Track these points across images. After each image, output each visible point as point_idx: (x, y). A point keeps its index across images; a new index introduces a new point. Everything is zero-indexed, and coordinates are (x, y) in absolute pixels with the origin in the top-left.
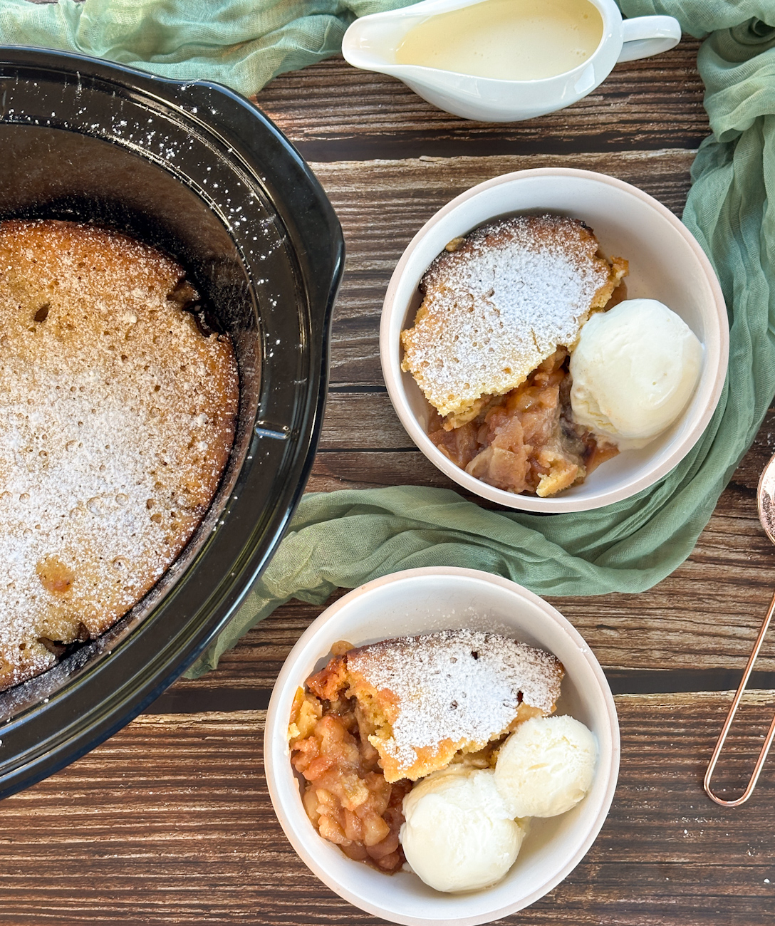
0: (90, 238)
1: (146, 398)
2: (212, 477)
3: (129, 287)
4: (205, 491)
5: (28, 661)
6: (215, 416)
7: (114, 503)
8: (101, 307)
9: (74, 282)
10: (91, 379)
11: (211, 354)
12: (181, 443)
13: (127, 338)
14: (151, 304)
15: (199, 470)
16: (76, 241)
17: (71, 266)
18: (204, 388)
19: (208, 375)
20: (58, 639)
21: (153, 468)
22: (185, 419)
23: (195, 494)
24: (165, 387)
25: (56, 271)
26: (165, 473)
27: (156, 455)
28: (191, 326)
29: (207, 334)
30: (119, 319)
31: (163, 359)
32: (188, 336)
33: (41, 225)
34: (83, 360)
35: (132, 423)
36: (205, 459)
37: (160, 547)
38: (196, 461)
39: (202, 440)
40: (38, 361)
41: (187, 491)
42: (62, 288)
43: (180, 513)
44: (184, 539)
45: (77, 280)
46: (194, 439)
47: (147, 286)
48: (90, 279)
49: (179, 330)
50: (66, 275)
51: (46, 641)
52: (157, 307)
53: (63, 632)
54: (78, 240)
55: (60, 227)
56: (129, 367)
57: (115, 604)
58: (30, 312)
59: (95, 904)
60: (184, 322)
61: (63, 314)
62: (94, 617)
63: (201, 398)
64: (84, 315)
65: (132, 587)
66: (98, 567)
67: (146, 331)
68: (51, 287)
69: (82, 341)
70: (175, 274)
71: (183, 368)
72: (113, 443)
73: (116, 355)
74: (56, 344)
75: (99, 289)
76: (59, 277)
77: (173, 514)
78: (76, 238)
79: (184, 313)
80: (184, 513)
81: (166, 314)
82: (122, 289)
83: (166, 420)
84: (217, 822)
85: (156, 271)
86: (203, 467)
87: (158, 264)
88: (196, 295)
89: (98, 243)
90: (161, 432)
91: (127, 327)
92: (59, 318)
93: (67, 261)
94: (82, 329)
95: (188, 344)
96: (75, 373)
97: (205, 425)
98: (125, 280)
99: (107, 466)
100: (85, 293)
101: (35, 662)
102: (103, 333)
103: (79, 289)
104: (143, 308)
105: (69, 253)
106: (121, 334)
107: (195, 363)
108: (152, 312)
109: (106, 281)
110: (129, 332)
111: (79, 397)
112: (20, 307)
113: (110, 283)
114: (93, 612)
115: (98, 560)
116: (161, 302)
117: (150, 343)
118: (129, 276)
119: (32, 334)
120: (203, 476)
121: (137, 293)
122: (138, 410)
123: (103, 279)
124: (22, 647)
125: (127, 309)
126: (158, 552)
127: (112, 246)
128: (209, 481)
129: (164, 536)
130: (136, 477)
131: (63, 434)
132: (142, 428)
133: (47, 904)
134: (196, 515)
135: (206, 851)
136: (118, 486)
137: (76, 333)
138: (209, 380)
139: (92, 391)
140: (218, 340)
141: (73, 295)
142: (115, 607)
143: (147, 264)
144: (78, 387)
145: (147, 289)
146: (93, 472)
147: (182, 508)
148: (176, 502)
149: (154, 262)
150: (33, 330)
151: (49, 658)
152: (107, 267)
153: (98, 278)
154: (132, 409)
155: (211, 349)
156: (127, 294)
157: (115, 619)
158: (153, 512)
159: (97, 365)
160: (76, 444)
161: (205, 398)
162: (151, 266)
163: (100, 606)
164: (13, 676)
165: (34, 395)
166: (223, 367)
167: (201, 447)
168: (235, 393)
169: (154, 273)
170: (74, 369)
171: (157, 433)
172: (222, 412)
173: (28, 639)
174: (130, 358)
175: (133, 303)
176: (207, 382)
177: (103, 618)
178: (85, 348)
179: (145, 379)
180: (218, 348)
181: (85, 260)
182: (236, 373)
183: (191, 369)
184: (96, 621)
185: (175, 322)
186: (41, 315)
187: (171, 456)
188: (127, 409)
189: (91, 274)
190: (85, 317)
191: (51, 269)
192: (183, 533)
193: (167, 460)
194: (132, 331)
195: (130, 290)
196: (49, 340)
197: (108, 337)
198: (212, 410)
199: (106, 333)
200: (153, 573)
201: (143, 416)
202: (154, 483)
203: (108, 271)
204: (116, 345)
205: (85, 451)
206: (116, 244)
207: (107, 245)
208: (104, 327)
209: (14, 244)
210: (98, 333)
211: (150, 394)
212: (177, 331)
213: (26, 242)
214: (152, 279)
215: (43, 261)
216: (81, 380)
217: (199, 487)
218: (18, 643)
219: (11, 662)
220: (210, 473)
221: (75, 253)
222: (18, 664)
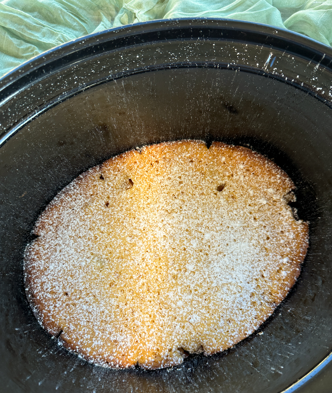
0: (257, 158)
1: (261, 241)
2: (285, 291)
3: (267, 186)
4: (280, 297)
5: (170, 358)
6: (293, 260)
7: (235, 290)
8: (251, 192)
9: (241, 177)
10: (238, 225)
11: (299, 229)
12: (274, 269)
13: (259, 210)
14: (275, 197)
15: (280, 285)
16: (249, 158)
17: (242, 169)
18: (290, 245)
19: (294, 239)
21: (257, 277)
22: (278, 257)
23: (274, 296)
24: (272, 239)
25: (234, 170)
26: (263, 282)
27: (260, 271)
28: (291, 213)
29: (297, 220)
30: (258, 200)
31: (273, 225)
32: (289, 218)
34: (236, 215)
35: (252, 252)
37: (253, 319)
38: (279, 280)
39: (284, 270)
40: (215, 209)
41: (270, 293)
42: (234, 179)
43: (265, 304)
44: (265, 319)
45: (243, 177)
46: (281, 269)
47: (276, 188)
48: (250, 178)
49: (285, 214)
50: (238, 173)
51: (183, 350)
52: (277, 199)
53: (191, 348)
54: (250, 158)
55: (243, 150)
56: (256, 224)
57: (223, 343)
58: (215, 186)
60: (288, 210)
61: (232, 190)
62: (210, 345)
63: (288, 249)
64: (242, 193)
65: (234, 336)
66: (220, 321)
67: (269, 210)
68: (229, 177)
69: (237, 206)
70: (291, 187)
71: (282, 232)
72: (240, 258)
73: (251, 217)
74: (225, 203)
75: (253, 184)
76: (234, 173)
77: (261, 304)
78: (250, 157)
79: (289, 206)
80: (267, 304)
81: (281, 204)
82: (264, 187)
83: (268, 255)
85: (283, 183)
86: (282, 284)
87: (285, 180)
88: (295, 199)
89: (260, 162)
90: (265, 260)
91: (260, 205)
92: (230, 192)
93: (242, 167)
94: (239, 200)
95: (288, 221)
96: (231, 220)
97: (287, 263)
98: (267, 183)
99: (235, 269)
100: (245, 184)
101: (174, 360)
102: (248, 205)
103: (242, 181)
104: (271, 198)
105: (243, 163)
106: (256, 208)
107: (289, 232)
108: (274, 201)
109: (257, 181)
111: (230, 232)
112: (212, 182)
113: (259, 182)
114: (211, 344)
115: (221, 317)
116: (280, 198)
117: (269, 215)
118: (269, 181)
119: (215, 196)
120: (281, 288)
121: (271, 190)
122: (257, 246)
123: (256, 180)
124: (170, 350)
125: (263, 197)
126: (252, 322)
127: (266, 165)
128: (283, 292)
129: (256, 314)
130: (248, 279)
132: (256, 255)
134: (272, 307)
136: (239, 281)
137: (236, 201)
138: (293, 242)
139: (236, 231)
140: (302, 224)
141: (239, 183)
142: (223, 345)
143: (280, 178)
144: (230, 226)
145: (276, 190)
146: (227, 270)
147: (266, 301)
148: (264, 298)
149: (283, 178)
150: (216, 194)
152: (260, 174)
153: (254, 178)
154: (253, 245)
155: (299, 227)
156: (265, 190)
157: (221, 350)
158: (252, 300)
159: (242, 219)
160: (222, 254)
161: (290, 250)
162: (282, 180)
163: (215, 342)
166: (302, 238)
167: (284, 274)
169: (282, 183)
170: (231, 218)
171: (262, 260)
172: (296, 259)
173: (174, 346)
174: (258, 220)
175: (266, 195)
176: (292, 242)
177: (215, 348)
178: (238, 209)
179: (263, 232)
180: (302, 227)
181: (251, 169)
182: (307, 242)
183: (286, 234)
184: (211, 348)
185: (284, 209)
186: (220, 188)
187: (267, 274)
188: (251, 244)
189: (251, 176)
190: (242, 195)
191: (232, 169)
192: (265, 315)
193: (265, 275)
194: (261, 208)
195: (268, 188)
196: (222, 201)
197: (249, 207)
198: (292, 257)
199: (250, 205)
200: (246, 332)
201: (258, 250)
202: (256, 285)
203: (260, 177)
204: (253, 212)
205: (226, 259)
206: (268, 165)
207: (264, 165)
208: (249, 202)
209: (218, 153)
210: (246, 204)
211: (264, 240)
212: (284, 214)
213: (223, 153)
214: (280, 186)
215: (229, 164)
216: (233, 224)
217: (278, 293)
218: (169, 347)
219: (162, 356)
220: (285, 288)
221: (247, 164)
222: (165, 358)
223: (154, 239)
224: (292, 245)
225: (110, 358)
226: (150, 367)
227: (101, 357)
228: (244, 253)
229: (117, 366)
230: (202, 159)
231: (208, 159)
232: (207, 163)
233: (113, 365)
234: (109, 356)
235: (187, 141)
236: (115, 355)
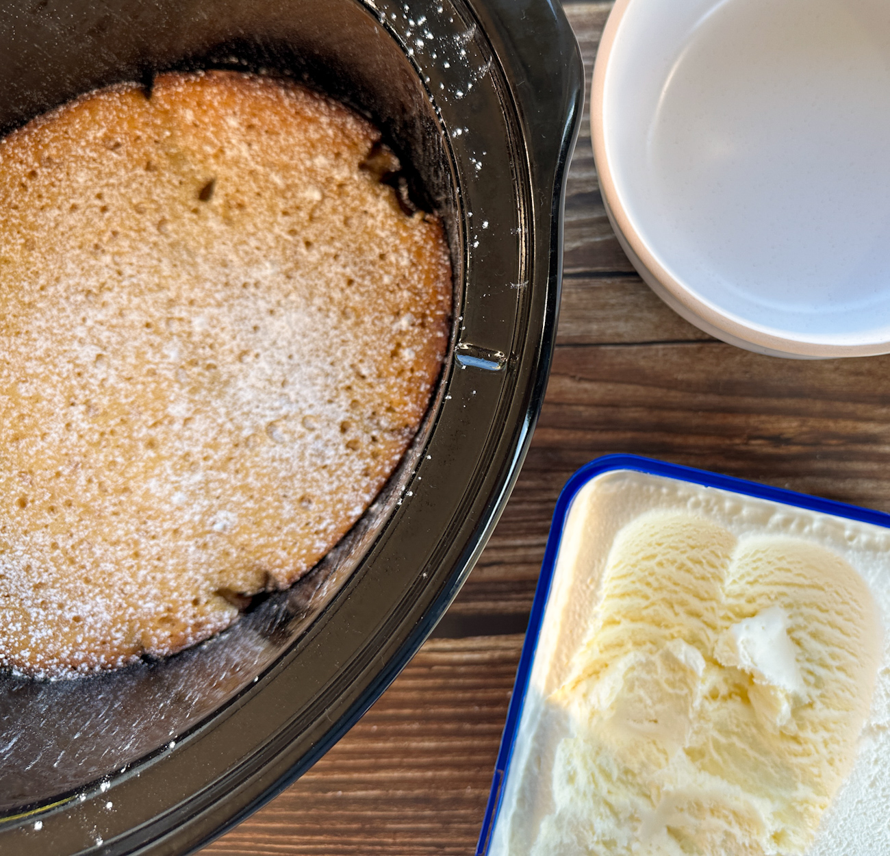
0: (259, 91)
1: (337, 295)
2: (421, 393)
3: (310, 154)
4: (413, 410)
5: (204, 618)
6: (424, 316)
7: (300, 428)
8: (277, 179)
9: (242, 149)
10: (268, 272)
11: (417, 238)
12: (382, 351)
13: (311, 219)
14: (339, 175)
15: (405, 384)
16: (242, 97)
17: (238, 129)
18: (409, 281)
19: (413, 264)
20: (240, 590)
21: (348, 383)
22: (387, 320)
23: (401, 413)
24: (359, 280)
25: (221, 136)
26: (363, 389)
27: (352, 366)
28: (390, 203)
29: (410, 213)
30: (300, 195)
31: (357, 245)
32: (386, 217)
33: (201, 78)
34: (258, 248)
35: (320, 327)
36: (412, 370)
37: (358, 481)
38: (401, 372)
39: (408, 347)
40: (203, 251)
41: (390, 409)
42: (229, 158)
43: (382, 437)
44: (388, 470)
45: (246, 147)
46: (398, 346)
47: (332, 153)
48: (262, 145)
49: (375, 209)
50: (233, 141)
51: (225, 594)
52: (346, 179)
53: (245, 583)
54: (244, 95)
55: (221, 79)
56: (313, 256)
57: (304, 552)
58: (193, 189)
59: (321, 843)
60: (381, 198)
61: (231, 189)
62: (280, 566)
63: (406, 294)
64: (257, 190)
65: (325, 530)
66: (282, 508)
67: (334, 211)
68: (216, 156)
69: (255, 225)
70: (367, 137)
71: (382, 257)
72: (298, 352)
73: (298, 242)
74: (223, 227)
75: (273, 157)
76: (224, 145)
77: (374, 439)
78: (242, 93)
79: (381, 186)
80: (387, 437)
81: (358, 188)
82: (301, 157)
83: (362, 322)
84: (447, 758)
85: (343, 133)
86: (410, 380)
87: (344, 124)
88: (395, 163)
89: (268, 98)
90: (356, 337)
91: (310, 207)
92: (227, 195)
93: (233, 122)
94: (255, 209)
95: (387, 227)
96: (248, 264)
97: (411, 328)
99: (291, 380)
100: (257, 164)
101: (212, 619)
102: (280, 214)
103: (249, 158)
104: (329, 180)
105: (235, 113)
106: (303, 215)
107: (396, 250)
108: (341, 186)
109: (281, 147)
110: (313, 210)
111: (254, 295)
112: (181, 183)
113: (286, 149)
114: (278, 562)
115: (281, 498)
116: (351, 172)
117: (339, 224)
118: (308, 140)
119: (195, 216)
120: (409, 391)
121: (320, 161)
122: (328, 310)
123: (277, 145)
124: (196, 602)
125: (309, 183)
126: (356, 487)
127: (286, 102)
128: (417, 397)
129: (364, 467)
130: (326, 394)
131: (234, 343)
132: (333, 333)
133: (269, 841)
134: (403, 439)
135: (438, 788)
136: (304, 405)
137: (248, 215)
138: (414, 272)
139: (270, 288)
140: (424, 220)
141: (242, 166)
142: (304, 556)
143: (330, 124)
144: (252, 281)
145: (332, 156)
146: (274, 389)
147: (386, 430)
148: (378, 424)
149: (339, 121)
150: (196, 211)
151: (229, 614)
152: (281, 129)
153: (271, 143)
154: (320, 309)
155: (416, 233)
156: (308, 163)
157: (304, 569)
158: (349, 437)
159: (274, 255)
160: (252, 355)
161: (410, 294)
162: (337, 126)
163: (285, 555)
164: (186, 636)
165: (197, 294)
166: (432, 255)
167: (407, 355)
168: (447, 288)
169: (340, 135)
170: (247, 260)
171: (351, 339)
172: (432, 311)
173: (201, 592)
174: (316, 245)
175: (316, 175)
176: (412, 274)
177: (289, 568)
178: (260, 233)
179: (334, 271)
180: (424, 231)
182: (448, 263)
183: (392, 258)
184: (283, 571)
185: (370, 198)
186: (205, 193)
187: (370, 367)
188: (313, 309)
189: (262, 138)
190: (259, 194)
191: (216, 134)
192: (387, 462)
193: (364, 372)
194: (317, 211)
195: (311, 157)
196: (214, 224)
197: (286, 218)
198: (420, 309)
199: (285, 214)
200: (350, 513)
201: (334, 317)
202: (350, 401)
203: (283, 135)
204: (297, 228)
205: (263, 363)
206: (291, 99)
207: (280, 101)
208: (281, 204)
209: (172, 103)
210: (274, 213)
211: (342, 290)
212: (372, 210)
213: (184, 101)
214: (339, 143)
215: (206, 124)
216: (256, 274)
217: (406, 404)
218: (190, 597)
219: (183, 620)
220: (419, 388)
221: (243, 112)
222: (192, 622)
223: (77, 370)
224: (413, 282)
225: (76, 657)
226: (166, 650)
227: (56, 660)
228: (304, 336)
229: (97, 669)
230: (139, 133)
231: (155, 126)
232: (156, 138)
233: (87, 669)
234: (72, 653)
235: (91, 96)
236: (84, 647)
